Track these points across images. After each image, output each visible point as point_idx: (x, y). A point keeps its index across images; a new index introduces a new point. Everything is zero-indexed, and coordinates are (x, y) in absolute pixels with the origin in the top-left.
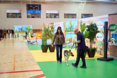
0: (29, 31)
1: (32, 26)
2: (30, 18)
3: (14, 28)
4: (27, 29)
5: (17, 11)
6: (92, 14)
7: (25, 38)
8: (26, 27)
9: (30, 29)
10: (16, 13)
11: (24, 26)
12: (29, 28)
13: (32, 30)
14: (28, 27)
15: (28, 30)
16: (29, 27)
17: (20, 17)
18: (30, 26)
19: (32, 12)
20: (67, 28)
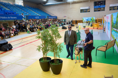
3: (83, 19)
5: (87, 8)
9: (93, 20)
10: (86, 9)
11: (89, 18)
14: (92, 19)
16: (93, 18)
17: (89, 11)
19: (98, 7)
20: (114, 22)
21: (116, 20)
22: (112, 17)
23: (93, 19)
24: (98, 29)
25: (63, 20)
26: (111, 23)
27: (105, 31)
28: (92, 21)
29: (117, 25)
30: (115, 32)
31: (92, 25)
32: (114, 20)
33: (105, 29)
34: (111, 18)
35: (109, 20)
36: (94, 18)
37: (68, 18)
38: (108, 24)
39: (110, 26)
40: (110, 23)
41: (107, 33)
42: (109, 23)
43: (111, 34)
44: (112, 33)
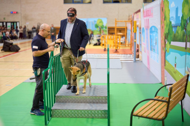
0: (100, 31)
1: (106, 20)
2: (110, 2)
8: (95, 21)
9: (102, 27)
11: (91, 20)
13: (106, 28)
14: (98, 22)
16: (101, 22)
20: (173, 23)
21: (180, 15)
22: (166, 9)
23: (100, 25)
24: (116, 51)
25: (9, 25)
26: (162, 27)
27: (138, 57)
28: (98, 29)
29: (184, 27)
30: (178, 55)
31: (98, 40)
32: (172, 14)
33: (138, 51)
34: (162, 10)
35: (155, 21)
36: (105, 23)
37: (26, 18)
38: (151, 32)
39: (158, 37)
40: (159, 27)
41: (145, 62)
42: (152, 30)
43: (164, 61)
44: (168, 58)
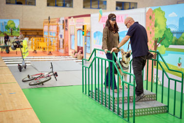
0: (12, 32)
1: (18, 22)
2: (13, 4)
4: (7, 28)
6: (136, 4)
7: (4, 50)
8: (5, 23)
9: (14, 29)
12: (12, 26)
13: (18, 29)
14: (9, 24)
15: (9, 31)
16: (13, 23)
18: (15, 22)
24: (50, 53)
34: (150, 18)
36: (18, 25)
